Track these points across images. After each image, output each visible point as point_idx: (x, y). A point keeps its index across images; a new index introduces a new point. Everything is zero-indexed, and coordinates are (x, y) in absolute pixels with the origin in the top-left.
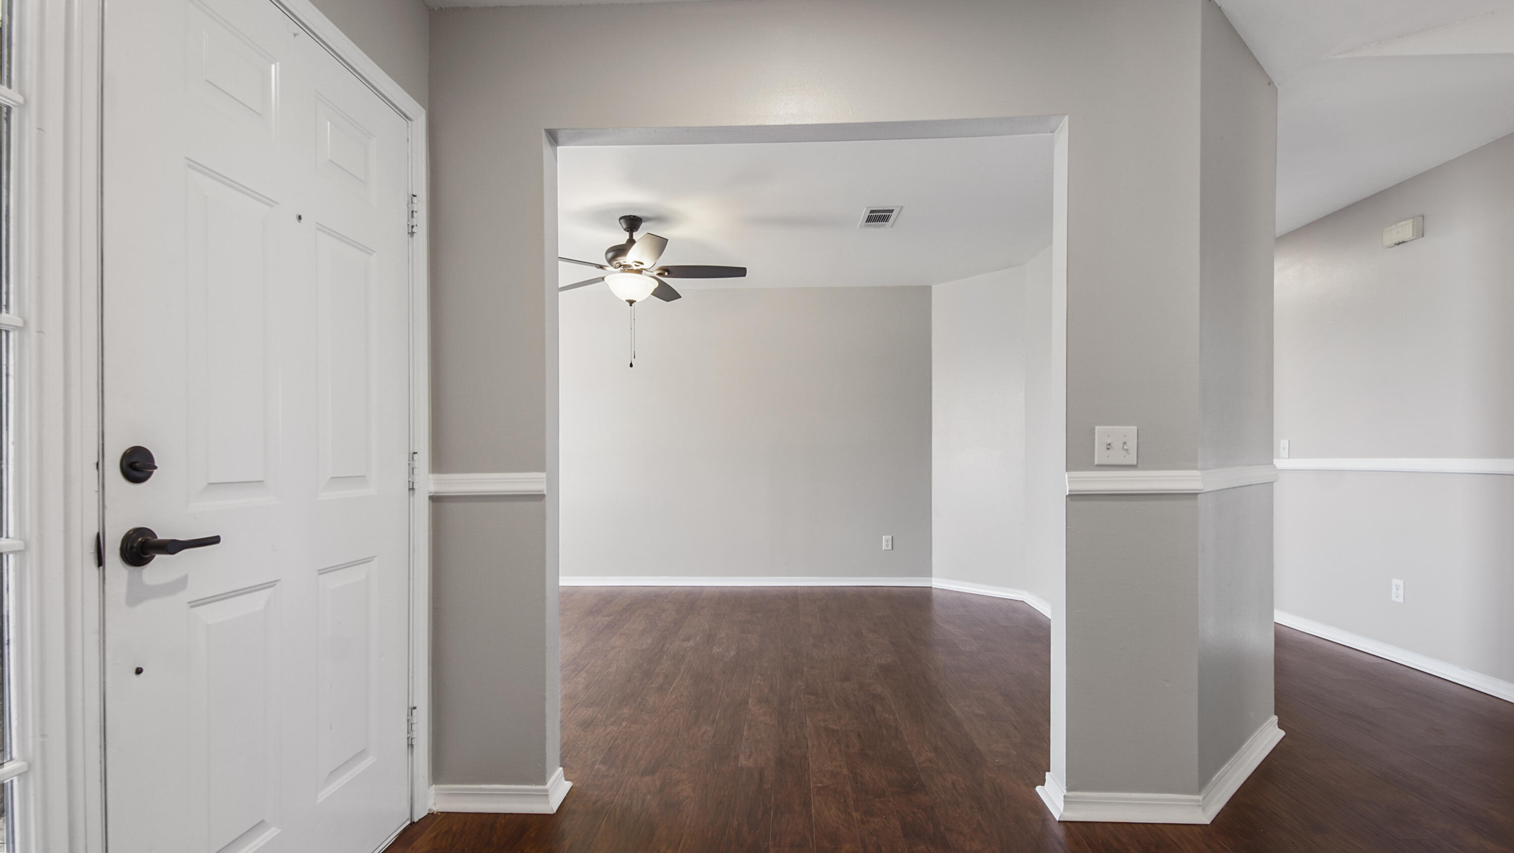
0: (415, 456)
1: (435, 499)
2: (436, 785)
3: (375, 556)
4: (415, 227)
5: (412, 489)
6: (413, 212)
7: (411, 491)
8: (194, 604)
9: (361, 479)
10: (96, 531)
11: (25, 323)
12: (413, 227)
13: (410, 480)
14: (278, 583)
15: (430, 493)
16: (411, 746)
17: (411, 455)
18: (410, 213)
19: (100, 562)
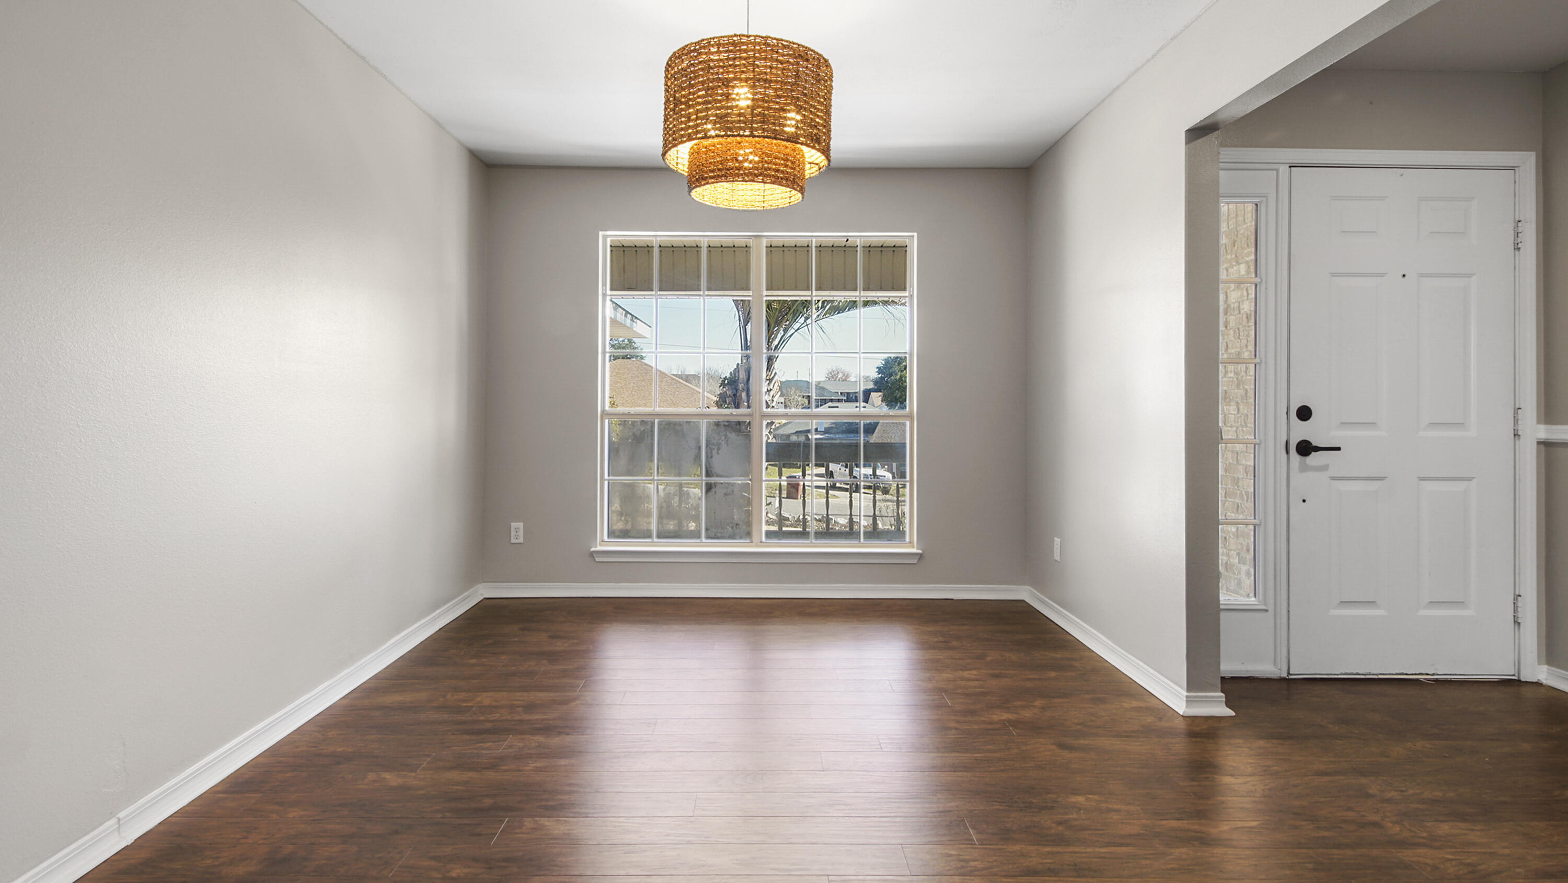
0: (1519, 410)
1: (1546, 446)
2: (1549, 665)
3: (1474, 478)
4: (1520, 244)
5: (1516, 435)
6: (1518, 233)
7: (1517, 437)
8: (1334, 478)
9: (1460, 425)
10: (1286, 439)
11: (1261, 361)
12: (1518, 244)
13: (1515, 428)
14: (1386, 479)
15: (1538, 439)
16: (1517, 623)
17: (1516, 410)
18: (1516, 234)
19: (1287, 452)
